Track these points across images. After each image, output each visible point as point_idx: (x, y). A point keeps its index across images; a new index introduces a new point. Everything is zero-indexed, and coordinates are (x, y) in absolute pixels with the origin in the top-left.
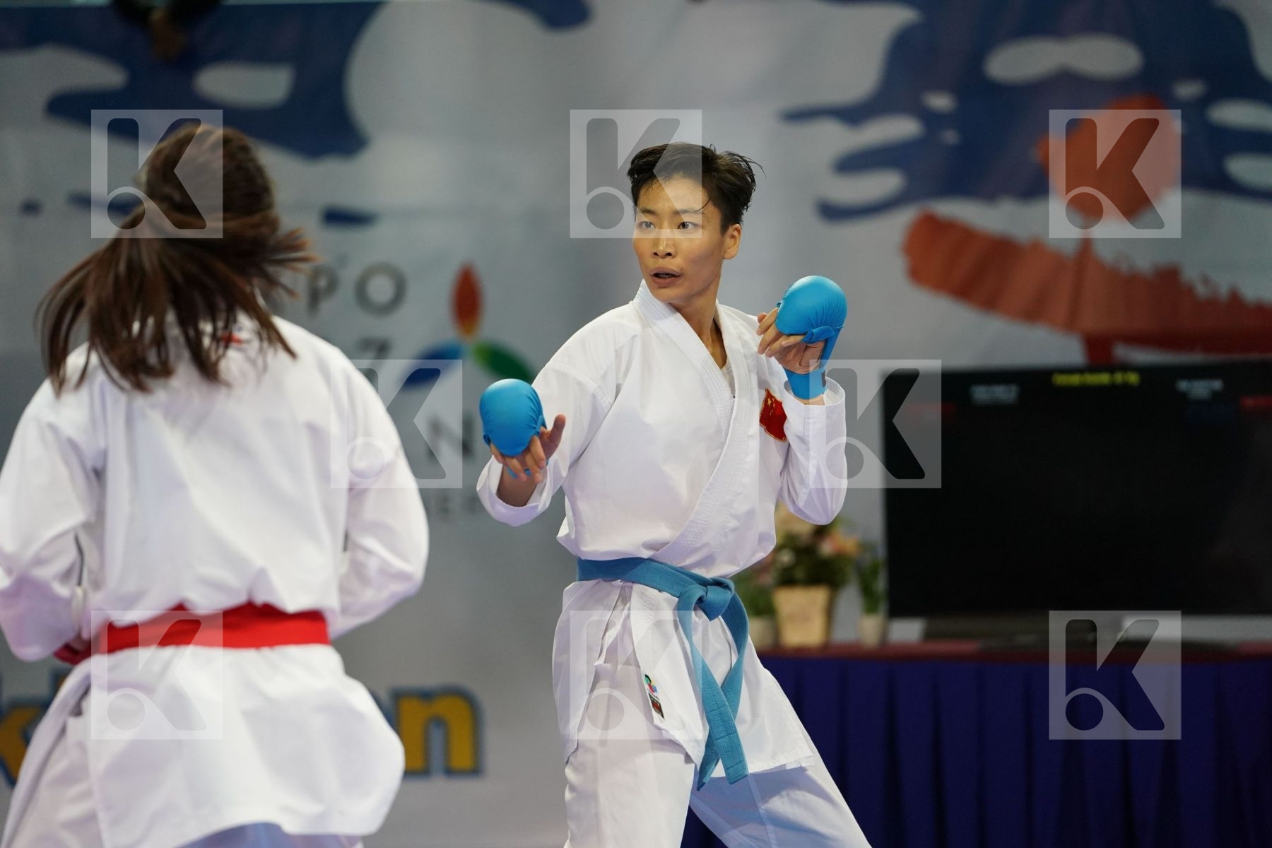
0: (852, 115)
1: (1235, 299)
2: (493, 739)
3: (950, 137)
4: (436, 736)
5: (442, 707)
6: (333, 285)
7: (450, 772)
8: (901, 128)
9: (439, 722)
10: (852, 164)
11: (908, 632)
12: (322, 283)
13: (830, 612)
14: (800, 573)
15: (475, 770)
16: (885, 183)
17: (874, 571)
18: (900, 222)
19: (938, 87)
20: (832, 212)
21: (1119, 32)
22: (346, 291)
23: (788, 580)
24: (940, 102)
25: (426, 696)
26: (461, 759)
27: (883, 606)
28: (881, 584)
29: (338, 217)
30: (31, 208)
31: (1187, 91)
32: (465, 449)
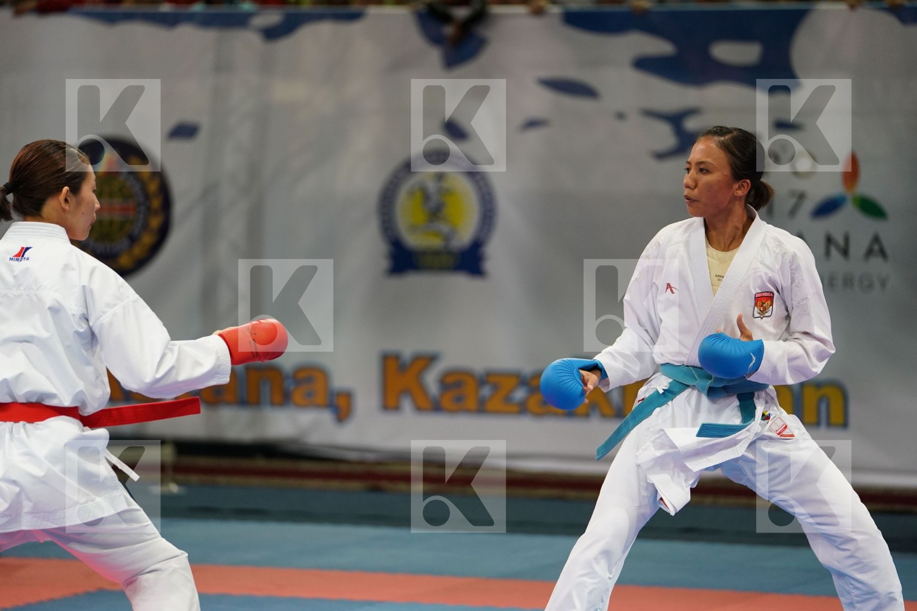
2: (854, 408)
4: (823, 406)
5: (824, 391)
7: (829, 424)
9: (826, 399)
15: (845, 425)
25: (818, 384)
26: (836, 417)
30: (621, 116)
32: (845, 252)
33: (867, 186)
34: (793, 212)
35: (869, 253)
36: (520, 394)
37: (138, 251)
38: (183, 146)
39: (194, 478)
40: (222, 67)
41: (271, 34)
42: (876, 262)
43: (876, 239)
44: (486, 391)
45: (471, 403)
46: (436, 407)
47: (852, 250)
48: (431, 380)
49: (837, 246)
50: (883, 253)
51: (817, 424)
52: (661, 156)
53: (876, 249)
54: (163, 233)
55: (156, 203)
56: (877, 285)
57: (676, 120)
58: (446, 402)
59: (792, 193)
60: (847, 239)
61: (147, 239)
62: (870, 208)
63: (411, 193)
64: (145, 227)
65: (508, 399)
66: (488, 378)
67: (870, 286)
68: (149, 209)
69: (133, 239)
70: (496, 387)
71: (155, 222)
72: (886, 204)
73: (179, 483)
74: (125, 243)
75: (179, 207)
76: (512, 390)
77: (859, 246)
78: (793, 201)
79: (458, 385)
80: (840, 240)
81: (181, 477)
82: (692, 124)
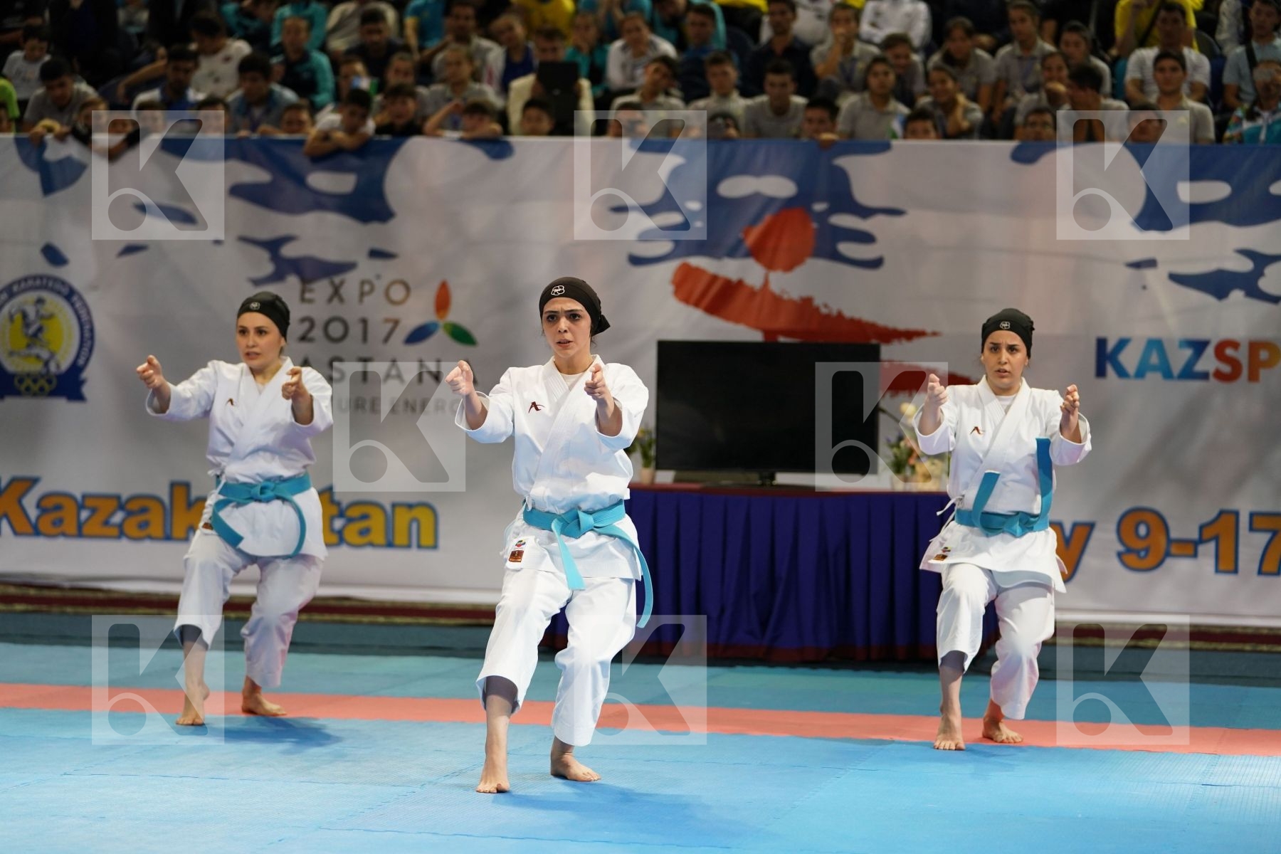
1: (840, 316)
2: (444, 530)
4: (414, 526)
5: (417, 513)
6: (373, 288)
7: (419, 546)
9: (415, 519)
11: (666, 477)
12: (367, 288)
15: (435, 547)
16: (663, 247)
17: (650, 445)
18: (669, 269)
20: (636, 261)
21: (788, 176)
22: (378, 295)
25: (410, 506)
26: (428, 539)
27: (653, 464)
28: (653, 452)
29: (376, 254)
30: (218, 243)
31: (819, 207)
34: (386, 340)
36: (118, 517)
44: (84, 514)
45: (71, 526)
46: (36, 531)
48: (30, 502)
51: (409, 546)
52: (259, 282)
57: (273, 246)
58: (45, 525)
59: (387, 320)
62: (461, 335)
63: (11, 318)
65: (106, 523)
66: (86, 501)
70: (94, 511)
72: (477, 334)
76: (113, 514)
78: (389, 326)
79: (58, 508)
82: (288, 251)
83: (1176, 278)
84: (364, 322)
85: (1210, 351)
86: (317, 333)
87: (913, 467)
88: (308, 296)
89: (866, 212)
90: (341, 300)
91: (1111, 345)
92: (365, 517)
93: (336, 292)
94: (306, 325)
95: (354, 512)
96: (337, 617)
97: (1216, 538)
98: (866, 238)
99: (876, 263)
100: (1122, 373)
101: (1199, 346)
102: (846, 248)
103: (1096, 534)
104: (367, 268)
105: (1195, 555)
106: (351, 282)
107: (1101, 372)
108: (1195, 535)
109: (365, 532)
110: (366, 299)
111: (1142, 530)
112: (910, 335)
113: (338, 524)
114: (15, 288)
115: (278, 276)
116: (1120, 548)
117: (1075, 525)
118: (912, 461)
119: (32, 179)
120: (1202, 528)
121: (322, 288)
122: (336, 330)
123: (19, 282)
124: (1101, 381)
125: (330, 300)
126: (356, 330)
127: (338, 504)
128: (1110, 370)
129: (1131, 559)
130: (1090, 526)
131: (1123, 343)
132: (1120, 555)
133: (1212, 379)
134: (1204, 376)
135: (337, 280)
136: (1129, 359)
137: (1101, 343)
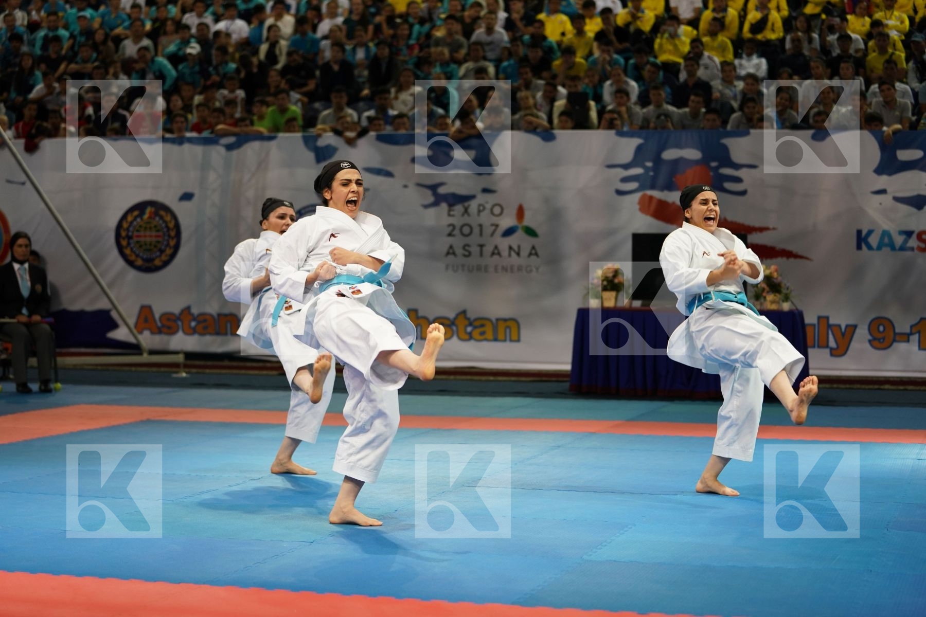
0: (626, 167)
2: (523, 332)
3: (651, 174)
4: (508, 331)
5: (508, 323)
6: (484, 208)
7: (511, 341)
8: (638, 171)
9: (508, 327)
10: (625, 180)
13: (616, 299)
14: (609, 287)
15: (518, 340)
16: (633, 185)
18: (637, 196)
19: (649, 161)
20: (620, 193)
21: (697, 148)
22: (487, 211)
23: (605, 289)
24: (649, 164)
25: (505, 320)
26: (515, 337)
29: (486, 191)
30: (405, 186)
31: (714, 164)
32: (518, 254)
33: (528, 221)
34: (492, 235)
35: (530, 254)
37: (164, 258)
38: (186, 204)
39: (194, 370)
40: (205, 166)
41: (229, 147)
42: (533, 258)
43: (533, 248)
47: (522, 253)
49: (514, 251)
50: (536, 254)
51: (505, 340)
52: (426, 207)
53: (534, 252)
54: (177, 248)
55: (173, 233)
56: (534, 270)
57: (433, 188)
59: (492, 225)
60: (519, 247)
61: (169, 251)
62: (531, 232)
64: (168, 245)
67: (531, 271)
68: (169, 236)
69: (162, 251)
71: (172, 243)
72: (538, 231)
73: (187, 373)
74: (158, 254)
75: (185, 235)
77: (525, 252)
80: (515, 248)
81: (187, 370)
82: (442, 190)
83: (896, 199)
84: (481, 226)
85: (914, 236)
86: (457, 232)
87: (765, 298)
88: (452, 213)
89: (737, 167)
90: (469, 215)
91: (864, 233)
92: (482, 326)
93: (466, 211)
94: (451, 228)
95: (477, 323)
96: (469, 377)
97: (919, 332)
98: (738, 180)
99: (744, 193)
100: (870, 247)
101: (909, 234)
102: (728, 185)
103: (858, 331)
104: (481, 198)
105: (908, 341)
106: (473, 205)
107: (859, 247)
108: (908, 331)
109: (483, 333)
110: (482, 214)
111: (881, 328)
112: (761, 230)
113: (469, 329)
114: (303, 211)
115: (436, 204)
116: (870, 337)
117: (847, 326)
118: (764, 294)
119: (311, 156)
120: (911, 327)
121: (459, 208)
122: (466, 230)
123: (304, 208)
124: (859, 252)
125: (463, 215)
126: (476, 230)
127: (469, 319)
128: (864, 246)
129: (876, 343)
130: (855, 327)
131: (870, 232)
132: (870, 341)
133: (916, 251)
134: (912, 249)
135: (466, 204)
136: (874, 240)
137: (859, 232)
